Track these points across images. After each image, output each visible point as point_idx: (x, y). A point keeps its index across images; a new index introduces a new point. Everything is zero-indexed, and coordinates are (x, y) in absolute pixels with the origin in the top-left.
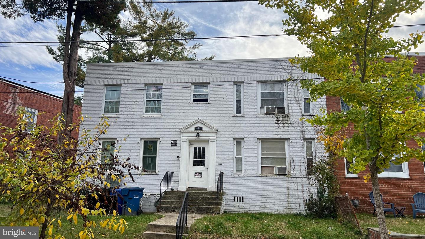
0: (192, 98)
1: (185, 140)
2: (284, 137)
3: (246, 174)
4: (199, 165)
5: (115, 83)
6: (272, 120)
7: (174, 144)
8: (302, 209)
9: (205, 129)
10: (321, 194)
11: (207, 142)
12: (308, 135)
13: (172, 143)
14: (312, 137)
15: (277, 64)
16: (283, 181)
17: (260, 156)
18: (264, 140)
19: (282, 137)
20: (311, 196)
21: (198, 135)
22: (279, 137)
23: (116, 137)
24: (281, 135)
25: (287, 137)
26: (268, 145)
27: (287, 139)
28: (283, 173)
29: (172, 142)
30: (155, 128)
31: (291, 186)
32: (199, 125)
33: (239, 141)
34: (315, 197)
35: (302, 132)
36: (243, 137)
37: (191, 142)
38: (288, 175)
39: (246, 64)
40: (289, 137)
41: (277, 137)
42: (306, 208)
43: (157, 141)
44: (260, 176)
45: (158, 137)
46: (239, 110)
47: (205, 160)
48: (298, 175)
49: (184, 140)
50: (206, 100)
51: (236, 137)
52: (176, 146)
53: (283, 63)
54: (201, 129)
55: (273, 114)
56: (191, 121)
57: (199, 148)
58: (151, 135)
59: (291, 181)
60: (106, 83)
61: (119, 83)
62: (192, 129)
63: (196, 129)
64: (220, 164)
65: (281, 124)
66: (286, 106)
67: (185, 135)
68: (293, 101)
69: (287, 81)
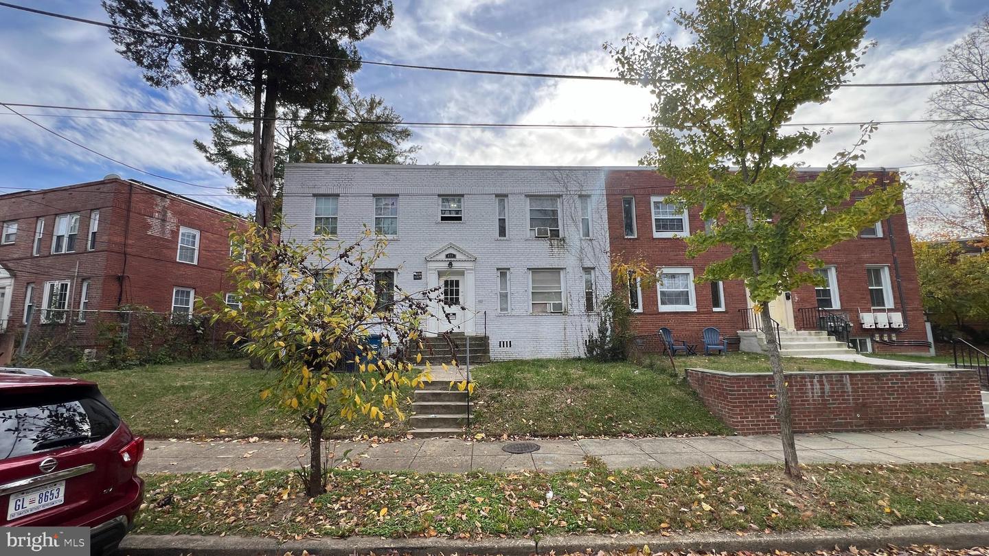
0: (440, 215)
1: (433, 272)
2: (559, 267)
3: (513, 313)
4: (451, 304)
5: (330, 192)
6: (544, 245)
7: (418, 277)
8: (582, 352)
9: (459, 256)
10: (603, 333)
11: (462, 273)
12: (588, 264)
13: (415, 275)
14: (592, 266)
15: (549, 174)
16: (558, 320)
17: (531, 290)
18: (535, 271)
19: (557, 267)
20: (591, 336)
21: (450, 264)
22: (554, 267)
24: (555, 263)
25: (562, 267)
26: (539, 276)
27: (562, 269)
28: (559, 310)
29: (415, 273)
30: (391, 255)
31: (569, 326)
32: (451, 251)
33: (503, 272)
34: (596, 336)
35: (581, 260)
36: (509, 267)
37: (440, 274)
38: (565, 313)
39: (510, 172)
40: (565, 267)
41: (551, 267)
42: (586, 351)
43: (393, 273)
44: (532, 315)
45: (395, 267)
46: (502, 232)
47: (460, 297)
48: (576, 312)
49: (431, 272)
50: (459, 219)
51: (500, 267)
52: (420, 279)
53: (557, 173)
54: (454, 256)
55: (546, 237)
56: (440, 246)
57: (452, 281)
58: (385, 264)
59: (568, 319)
60: (316, 192)
61: (336, 192)
62: (443, 257)
63: (447, 256)
64: (481, 302)
65: (556, 250)
66: (560, 228)
67: (432, 265)
68: (570, 222)
69: (562, 196)
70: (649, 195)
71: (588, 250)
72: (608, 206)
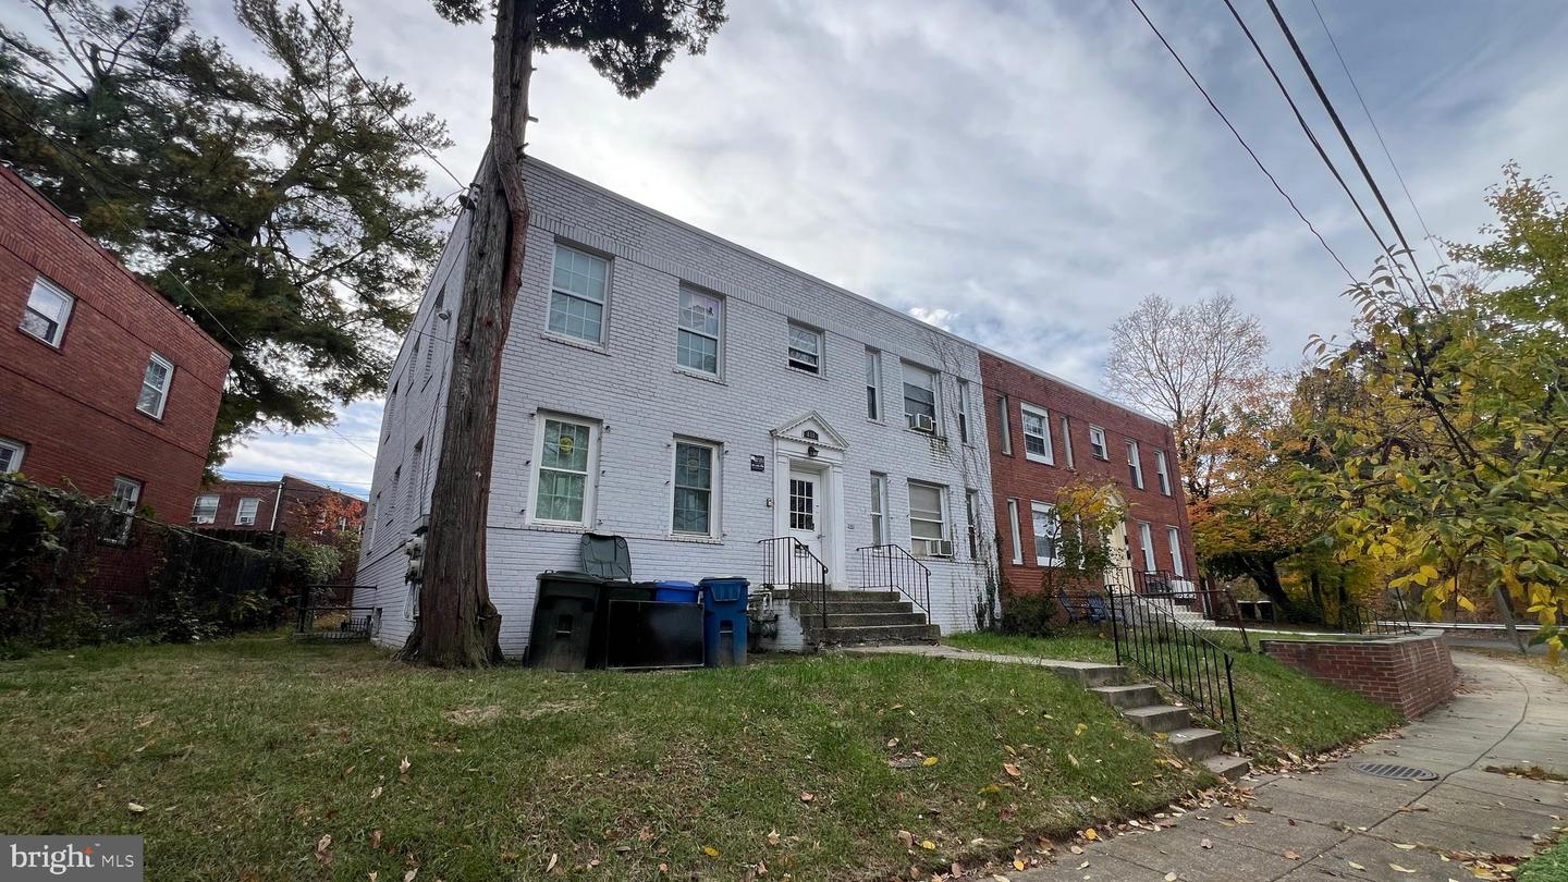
0: (787, 356)
1: (785, 460)
2: (939, 482)
4: (801, 527)
5: (594, 245)
6: (922, 443)
7: (757, 465)
8: (968, 624)
9: (823, 439)
10: (991, 595)
11: (821, 471)
12: (970, 484)
13: (752, 462)
14: (974, 488)
15: (925, 335)
16: (946, 569)
17: (910, 516)
18: (913, 483)
20: (979, 598)
21: (812, 451)
22: (936, 481)
23: (599, 417)
24: (937, 476)
25: (942, 482)
26: (918, 494)
27: (942, 486)
28: (946, 553)
29: (753, 458)
30: (713, 412)
31: (956, 579)
32: (812, 426)
33: (875, 479)
34: (984, 598)
35: (965, 476)
36: (886, 471)
37: (792, 466)
38: (952, 560)
39: (882, 314)
40: (946, 483)
41: (933, 481)
42: (976, 622)
43: (711, 450)
45: (716, 439)
46: (873, 410)
47: (814, 514)
48: (963, 559)
49: (779, 459)
50: (814, 370)
51: (879, 470)
52: (761, 470)
53: (931, 336)
54: (817, 437)
55: (926, 431)
56: (794, 413)
57: (802, 483)
58: (702, 429)
59: (956, 569)
60: (563, 232)
61: (608, 249)
62: (798, 433)
63: (805, 434)
64: (851, 527)
65: (938, 456)
66: (938, 421)
67: (782, 446)
68: (950, 415)
69: (939, 372)
70: (1020, 398)
71: (970, 462)
72: (985, 403)
